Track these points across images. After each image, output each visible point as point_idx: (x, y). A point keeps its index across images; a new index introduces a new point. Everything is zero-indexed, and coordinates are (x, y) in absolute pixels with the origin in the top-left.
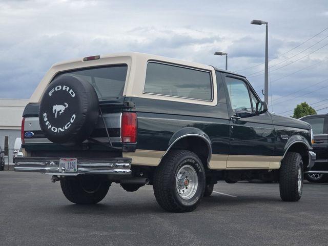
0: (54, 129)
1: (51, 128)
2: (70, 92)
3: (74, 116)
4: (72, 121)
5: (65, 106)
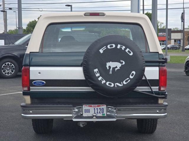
5: (122, 63)
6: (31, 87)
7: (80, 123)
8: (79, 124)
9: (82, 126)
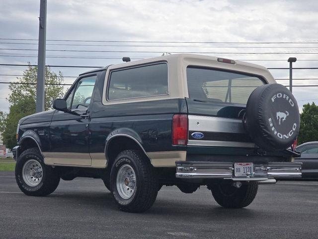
0: (280, 136)
1: (277, 134)
2: (290, 101)
3: (295, 124)
4: (294, 129)
5: (286, 114)
6: (189, 140)
7: (237, 183)
8: (236, 185)
9: (238, 186)
